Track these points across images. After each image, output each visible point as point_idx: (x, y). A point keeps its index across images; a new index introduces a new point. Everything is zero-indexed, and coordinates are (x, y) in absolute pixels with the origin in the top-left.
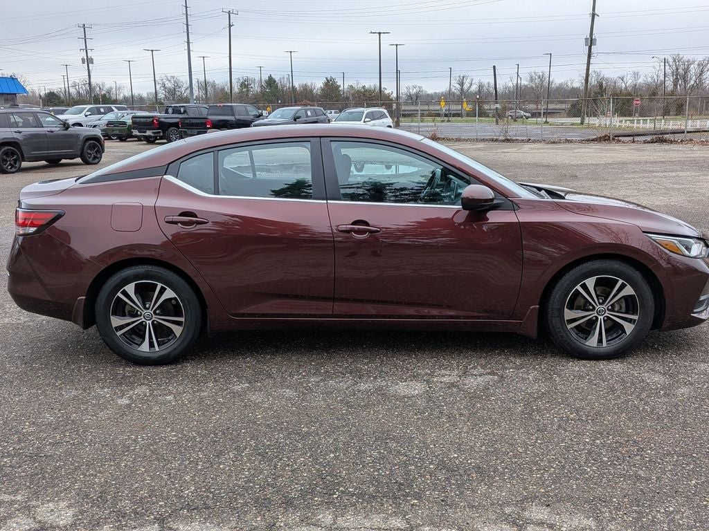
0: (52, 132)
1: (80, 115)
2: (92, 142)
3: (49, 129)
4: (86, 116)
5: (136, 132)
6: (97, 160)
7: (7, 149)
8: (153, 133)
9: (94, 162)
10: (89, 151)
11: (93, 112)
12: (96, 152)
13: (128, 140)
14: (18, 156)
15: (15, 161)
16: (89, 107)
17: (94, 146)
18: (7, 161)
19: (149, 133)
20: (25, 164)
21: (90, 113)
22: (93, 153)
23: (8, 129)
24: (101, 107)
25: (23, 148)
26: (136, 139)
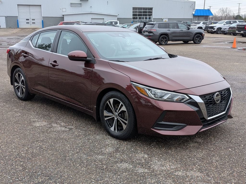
0: (182, 30)
1: (222, 24)
2: (198, 35)
3: (181, 29)
4: (224, 25)
5: (237, 32)
6: (199, 42)
7: (163, 36)
8: (243, 32)
9: (198, 43)
10: (196, 38)
11: (227, 23)
12: (200, 39)
13: (237, 35)
14: (167, 39)
15: (166, 41)
16: (226, 21)
17: (199, 37)
18: (163, 41)
19: (242, 32)
20: (169, 42)
21: (226, 23)
22: (198, 39)
23: (165, 29)
24: (232, 21)
25: (170, 36)
26: (240, 35)
